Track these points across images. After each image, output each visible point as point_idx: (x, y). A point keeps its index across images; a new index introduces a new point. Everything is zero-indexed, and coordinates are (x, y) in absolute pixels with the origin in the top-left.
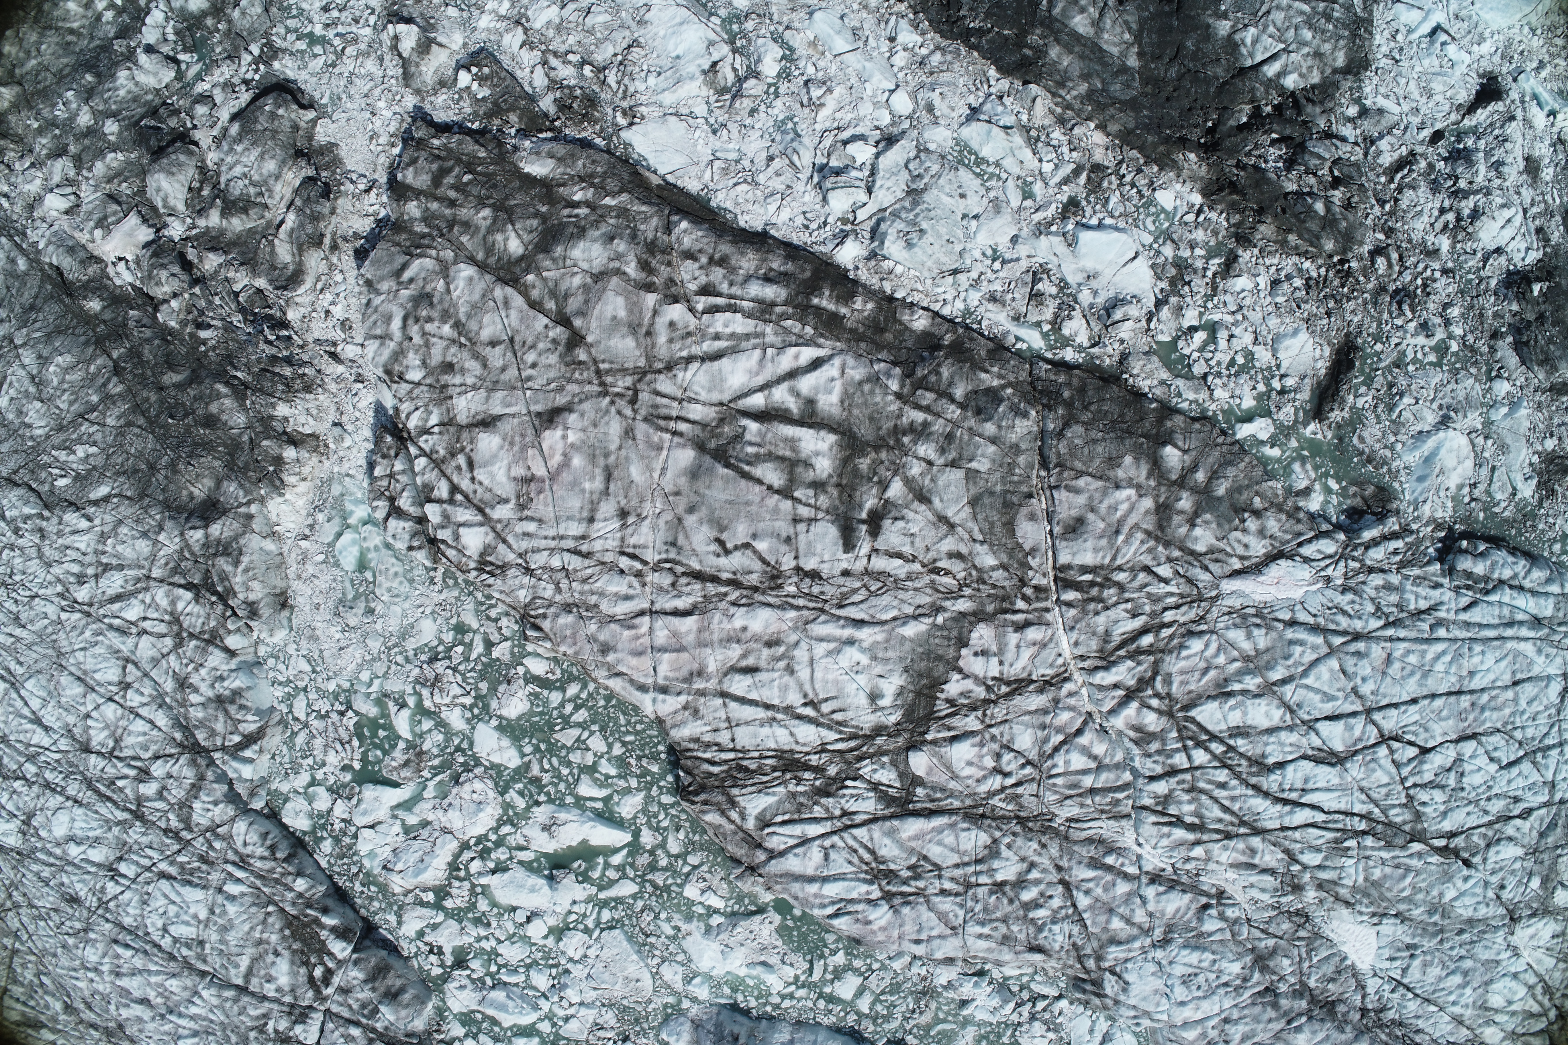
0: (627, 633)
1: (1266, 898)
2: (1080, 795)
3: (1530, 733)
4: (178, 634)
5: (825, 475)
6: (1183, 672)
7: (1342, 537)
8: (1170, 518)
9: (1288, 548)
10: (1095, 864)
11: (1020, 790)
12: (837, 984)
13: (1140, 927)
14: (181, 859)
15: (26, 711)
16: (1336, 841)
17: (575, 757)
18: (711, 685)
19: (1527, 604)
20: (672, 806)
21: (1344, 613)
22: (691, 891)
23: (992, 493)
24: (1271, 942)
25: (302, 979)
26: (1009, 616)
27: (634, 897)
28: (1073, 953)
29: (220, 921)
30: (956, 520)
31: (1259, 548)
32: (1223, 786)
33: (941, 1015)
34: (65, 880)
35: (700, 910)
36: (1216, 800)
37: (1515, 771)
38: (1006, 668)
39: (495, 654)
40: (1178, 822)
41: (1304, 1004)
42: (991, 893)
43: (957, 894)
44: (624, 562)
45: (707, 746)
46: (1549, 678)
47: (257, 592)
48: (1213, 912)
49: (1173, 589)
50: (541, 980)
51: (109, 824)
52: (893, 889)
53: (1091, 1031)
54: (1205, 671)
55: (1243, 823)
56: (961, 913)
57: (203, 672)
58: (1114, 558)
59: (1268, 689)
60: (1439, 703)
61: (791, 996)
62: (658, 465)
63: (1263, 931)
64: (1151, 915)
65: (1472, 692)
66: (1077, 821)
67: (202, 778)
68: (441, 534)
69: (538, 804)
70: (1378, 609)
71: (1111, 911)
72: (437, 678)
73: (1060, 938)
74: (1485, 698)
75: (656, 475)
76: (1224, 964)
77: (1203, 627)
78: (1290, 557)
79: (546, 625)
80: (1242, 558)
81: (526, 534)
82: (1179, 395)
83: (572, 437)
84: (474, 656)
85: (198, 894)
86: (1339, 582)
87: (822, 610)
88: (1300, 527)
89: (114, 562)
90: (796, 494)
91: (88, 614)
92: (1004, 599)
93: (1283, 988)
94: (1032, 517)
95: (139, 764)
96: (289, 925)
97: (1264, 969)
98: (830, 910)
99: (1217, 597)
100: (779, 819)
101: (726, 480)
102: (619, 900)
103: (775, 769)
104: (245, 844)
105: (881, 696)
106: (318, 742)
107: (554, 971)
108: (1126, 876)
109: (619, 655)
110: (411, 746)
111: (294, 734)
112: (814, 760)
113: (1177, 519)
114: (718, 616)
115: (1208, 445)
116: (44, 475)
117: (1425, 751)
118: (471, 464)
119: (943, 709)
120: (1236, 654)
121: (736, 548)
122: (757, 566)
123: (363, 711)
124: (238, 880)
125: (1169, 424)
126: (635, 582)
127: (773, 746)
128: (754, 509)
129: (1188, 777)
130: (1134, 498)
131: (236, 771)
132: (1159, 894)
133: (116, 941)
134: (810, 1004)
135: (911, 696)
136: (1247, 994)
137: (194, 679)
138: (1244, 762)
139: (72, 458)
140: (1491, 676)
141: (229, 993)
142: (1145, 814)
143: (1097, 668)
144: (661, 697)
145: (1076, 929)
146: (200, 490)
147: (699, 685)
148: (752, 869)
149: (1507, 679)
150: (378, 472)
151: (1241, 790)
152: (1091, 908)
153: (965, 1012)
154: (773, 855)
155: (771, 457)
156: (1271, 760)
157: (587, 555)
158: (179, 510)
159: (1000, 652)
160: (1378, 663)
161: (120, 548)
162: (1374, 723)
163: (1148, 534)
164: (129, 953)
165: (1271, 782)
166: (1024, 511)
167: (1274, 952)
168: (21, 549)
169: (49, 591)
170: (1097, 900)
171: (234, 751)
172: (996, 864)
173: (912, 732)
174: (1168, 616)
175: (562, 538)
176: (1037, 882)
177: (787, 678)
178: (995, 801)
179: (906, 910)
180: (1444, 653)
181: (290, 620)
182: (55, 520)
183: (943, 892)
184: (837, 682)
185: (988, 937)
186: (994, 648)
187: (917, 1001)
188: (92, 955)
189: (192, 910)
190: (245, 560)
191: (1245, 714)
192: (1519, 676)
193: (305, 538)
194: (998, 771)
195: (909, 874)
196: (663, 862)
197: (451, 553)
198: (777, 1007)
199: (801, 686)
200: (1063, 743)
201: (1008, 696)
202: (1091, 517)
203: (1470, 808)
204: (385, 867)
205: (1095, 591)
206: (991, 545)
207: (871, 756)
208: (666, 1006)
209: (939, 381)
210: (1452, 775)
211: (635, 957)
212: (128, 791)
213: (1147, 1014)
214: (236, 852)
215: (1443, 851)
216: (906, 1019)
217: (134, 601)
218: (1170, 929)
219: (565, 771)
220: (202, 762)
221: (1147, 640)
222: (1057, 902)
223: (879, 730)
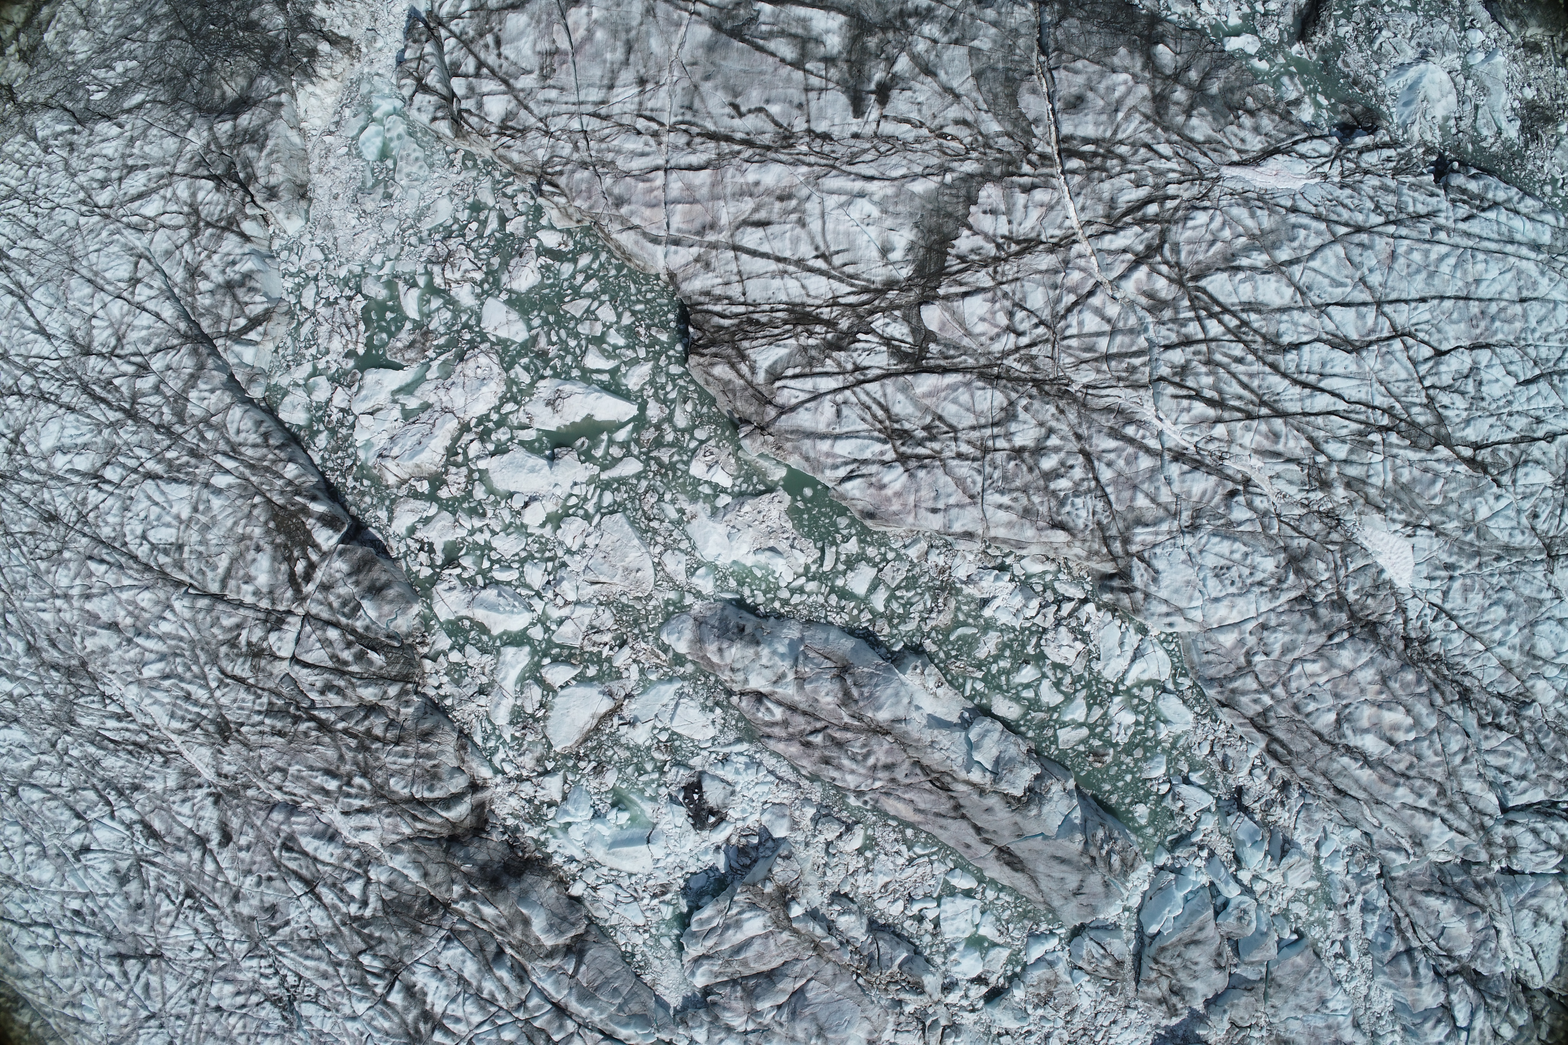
0: (641, 185)
1: (1292, 490)
2: (1096, 360)
3: (1544, 353)
4: (195, 226)
5: (835, 51)
6: (1190, 242)
7: (1335, 140)
8: (1167, 108)
9: (1283, 145)
10: (1114, 433)
11: (1034, 351)
12: (850, 574)
13: (1166, 509)
14: (170, 455)
15: (31, 323)
16: (1360, 433)
17: (584, 329)
18: (723, 237)
19: (1522, 228)
20: (680, 376)
21: (1345, 206)
22: (697, 469)
23: (994, 70)
24: (1304, 542)
25: (283, 577)
26: (1015, 179)
27: (639, 476)
28: (1098, 533)
29: (203, 519)
30: (961, 90)
31: (1256, 144)
32: (1240, 360)
33: (961, 617)
34: (47, 496)
35: (706, 490)
36: (1234, 375)
37: (1533, 389)
38: (1015, 227)
39: (509, 228)
40: (1198, 396)
41: (1343, 618)
42: (1010, 459)
43: (974, 459)
44: (641, 124)
45: (718, 299)
46: (1555, 303)
47: (279, 175)
48: (1241, 499)
49: (1175, 166)
50: (536, 576)
51: (99, 426)
52: (907, 450)
53: (1121, 644)
54: (1212, 243)
55: (1263, 403)
56: (979, 479)
57: (215, 258)
58: (1115, 132)
59: (1276, 268)
60: (1448, 304)
61: (801, 590)
62: (677, 39)
63: (1294, 529)
64: (1177, 496)
65: (1480, 300)
66: (1095, 387)
67: (201, 367)
68: (465, 104)
69: (543, 377)
70: (1377, 207)
71: (1135, 487)
72: (450, 254)
73: (1083, 513)
74: (1493, 308)
75: (675, 48)
76: (1258, 559)
77: (1207, 203)
78: (1287, 152)
79: (562, 181)
80: (1239, 151)
81: (548, 101)
82: (1168, 8)
83: (596, 14)
84: (487, 232)
85: (184, 491)
86: (1337, 179)
87: (833, 167)
88: (1293, 128)
89: (140, 162)
90: (808, 66)
91: (107, 216)
92: (1009, 163)
93: (1321, 597)
94: (1034, 91)
95: (138, 359)
96: (274, 517)
97: (1299, 572)
98: (842, 472)
99: (1218, 178)
100: (790, 372)
101: (741, 52)
102: (622, 481)
103: (786, 322)
104: (238, 432)
105: (893, 249)
106: (324, 329)
107: (550, 565)
108: (1148, 450)
109: (633, 207)
110: (418, 326)
111: (300, 324)
112: (826, 313)
113: (1173, 109)
114: (731, 171)
115: (1198, 51)
116: (80, 93)
117: (1440, 354)
118: (498, 43)
119: (953, 264)
120: (1240, 229)
121: (750, 111)
122: (770, 127)
123: (372, 294)
124: (227, 472)
125: (1160, 28)
126: (652, 141)
127: (784, 298)
128: (767, 77)
129: (1203, 347)
130: (1131, 83)
131: (237, 356)
132: (1183, 473)
133: (90, 558)
134: (821, 599)
135: (922, 251)
136: (1284, 597)
137: (205, 267)
138: (1259, 339)
139: (111, 73)
140: (1497, 287)
141: (203, 603)
142: (1162, 384)
143: (1105, 233)
144: (673, 248)
145: (1100, 505)
146: (231, 90)
147: (711, 237)
148: (762, 429)
149: (1511, 293)
150: (408, 55)
151: (1257, 367)
152: (1114, 482)
153: (987, 612)
154: (783, 410)
155: (783, 33)
156: (1286, 340)
157: (606, 118)
158: (210, 111)
159: (1009, 212)
160: (1383, 256)
161: (147, 149)
162: (1384, 314)
163: (1147, 118)
164: (103, 568)
165: (1288, 362)
166: (1026, 86)
167: (1307, 554)
168: (49, 165)
169: (71, 200)
170: (1120, 474)
171: (238, 337)
172: (1013, 427)
173: (923, 287)
174: (1172, 189)
175: (581, 103)
176: (1057, 449)
177: (798, 230)
178: (1010, 362)
179: (922, 474)
180: (1447, 255)
181: (307, 212)
182: (86, 132)
183: (960, 456)
184: (848, 234)
185: (1008, 508)
186: (1003, 207)
187: (935, 599)
188: (62, 578)
189: (174, 510)
190: (270, 144)
191: (1255, 288)
192: (1525, 294)
193: (331, 133)
194: (1011, 329)
195: (924, 434)
196: (669, 437)
197: (473, 120)
198: (785, 602)
199: (812, 239)
200: (1075, 304)
201: (1019, 254)
202: (1090, 95)
203: (1492, 420)
204: (381, 456)
205: (1098, 161)
206: (996, 115)
207: (883, 310)
208: (667, 603)
210: (1470, 381)
211: (636, 542)
212: (124, 389)
213: (1180, 611)
214: (228, 441)
215: (1471, 462)
216: (924, 620)
217: (155, 196)
218: (1197, 514)
219: (572, 343)
220: (203, 350)
221: (1152, 209)
222: (1078, 473)
223: (890, 284)
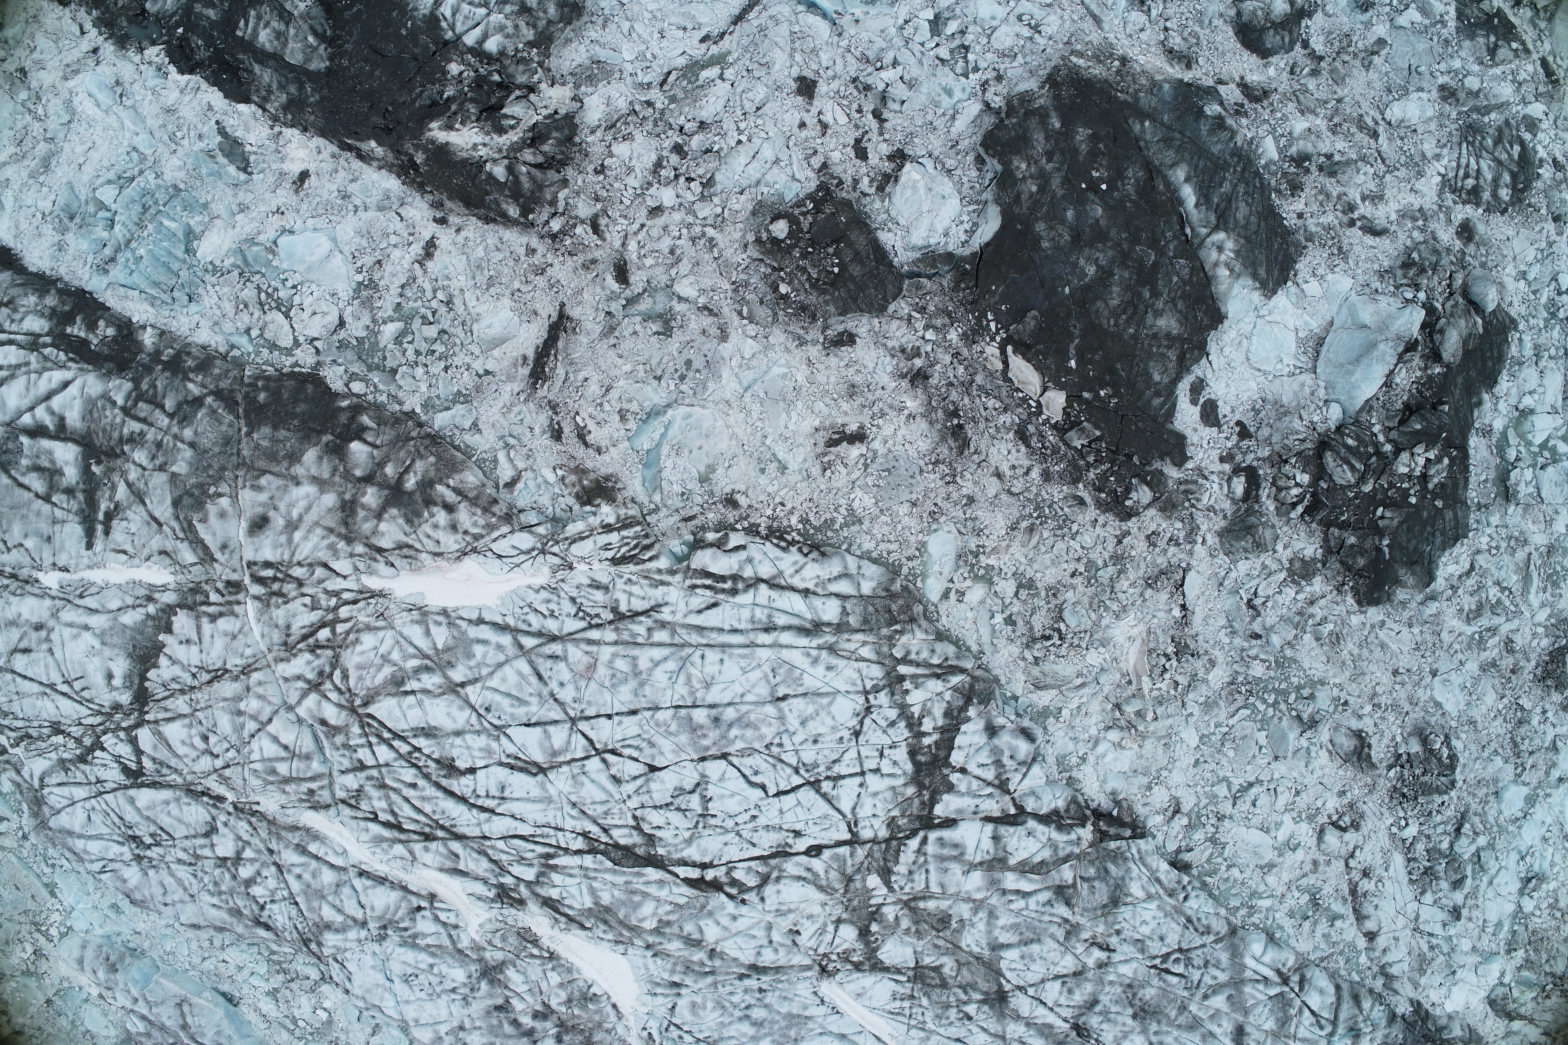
2: (279, 782)
5: (74, 482)
6: (360, 667)
7: (543, 531)
8: (357, 514)
9: (482, 542)
10: (302, 849)
11: (227, 772)
13: (354, 919)
21: (538, 612)
24: (499, 955)
26: (204, 608)
28: (297, 936)
30: (161, 519)
31: (451, 544)
32: (413, 785)
36: (407, 800)
38: (204, 657)
40: (374, 817)
42: (215, 866)
43: (189, 864)
46: (836, 694)
48: (427, 913)
49: (351, 584)
52: (140, 852)
54: (380, 668)
55: (441, 826)
58: (293, 554)
59: (450, 689)
60: (663, 715)
65: (712, 705)
70: (582, 608)
71: (323, 897)
73: (279, 918)
74: (731, 713)
76: (444, 970)
77: (381, 623)
78: (481, 552)
80: (432, 554)
87: (69, 600)
88: (496, 521)
90: (55, 499)
92: (200, 592)
94: (222, 516)
98: (98, 865)
100: (55, 780)
101: (7, 489)
105: (114, 677)
108: (332, 866)
113: (363, 515)
115: (401, 440)
117: (654, 768)
120: (413, 651)
121: (14, 546)
122: (28, 562)
129: (374, 773)
130: (315, 494)
135: (138, 679)
136: (479, 1005)
138: (430, 763)
142: (341, 806)
143: (281, 660)
145: (294, 912)
148: (45, 823)
151: (431, 792)
152: (304, 893)
154: (54, 812)
156: (461, 765)
159: (200, 642)
160: (579, 667)
162: (579, 732)
163: (331, 530)
165: (462, 785)
167: (503, 966)
170: (308, 886)
172: (214, 840)
173: (139, 711)
174: (344, 611)
176: (252, 861)
177: (49, 658)
178: (209, 781)
179: (152, 873)
180: (666, 659)
183: (178, 861)
184: (80, 664)
186: (195, 638)
191: (426, 713)
192: (784, 690)
194: (207, 752)
195: (149, 841)
200: (257, 730)
201: (208, 682)
202: (272, 514)
203: (728, 838)
205: (276, 586)
207: (114, 731)
209: (155, 395)
215: (697, 882)
222: (272, 883)
223: (117, 707)
